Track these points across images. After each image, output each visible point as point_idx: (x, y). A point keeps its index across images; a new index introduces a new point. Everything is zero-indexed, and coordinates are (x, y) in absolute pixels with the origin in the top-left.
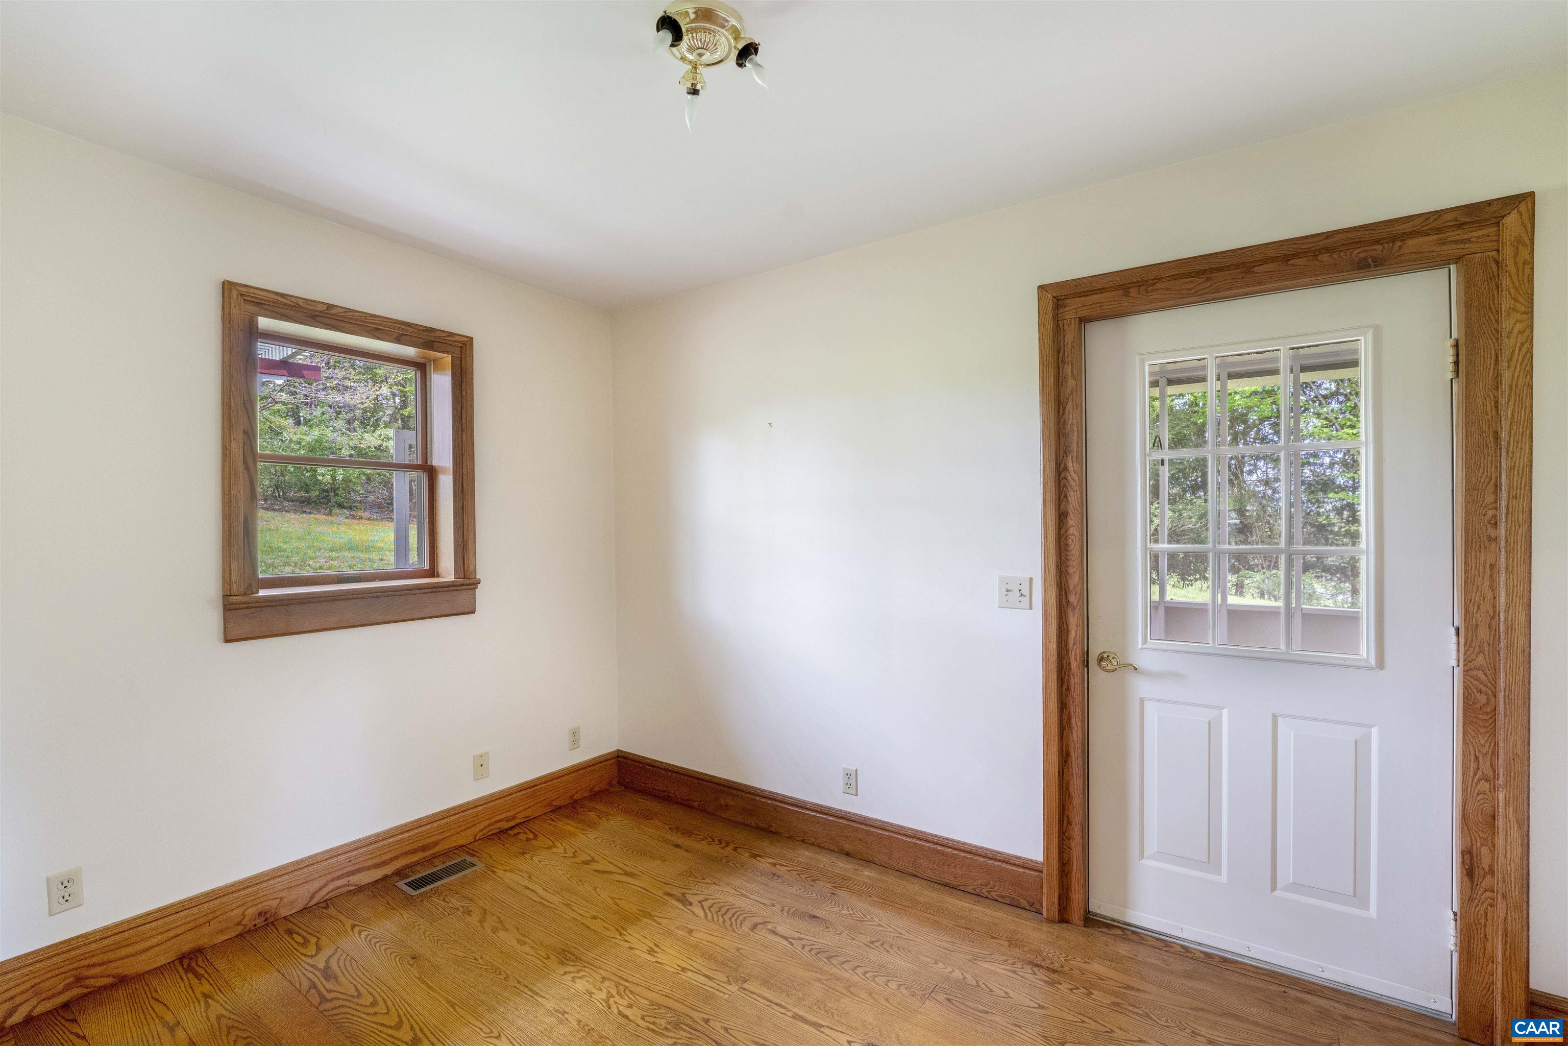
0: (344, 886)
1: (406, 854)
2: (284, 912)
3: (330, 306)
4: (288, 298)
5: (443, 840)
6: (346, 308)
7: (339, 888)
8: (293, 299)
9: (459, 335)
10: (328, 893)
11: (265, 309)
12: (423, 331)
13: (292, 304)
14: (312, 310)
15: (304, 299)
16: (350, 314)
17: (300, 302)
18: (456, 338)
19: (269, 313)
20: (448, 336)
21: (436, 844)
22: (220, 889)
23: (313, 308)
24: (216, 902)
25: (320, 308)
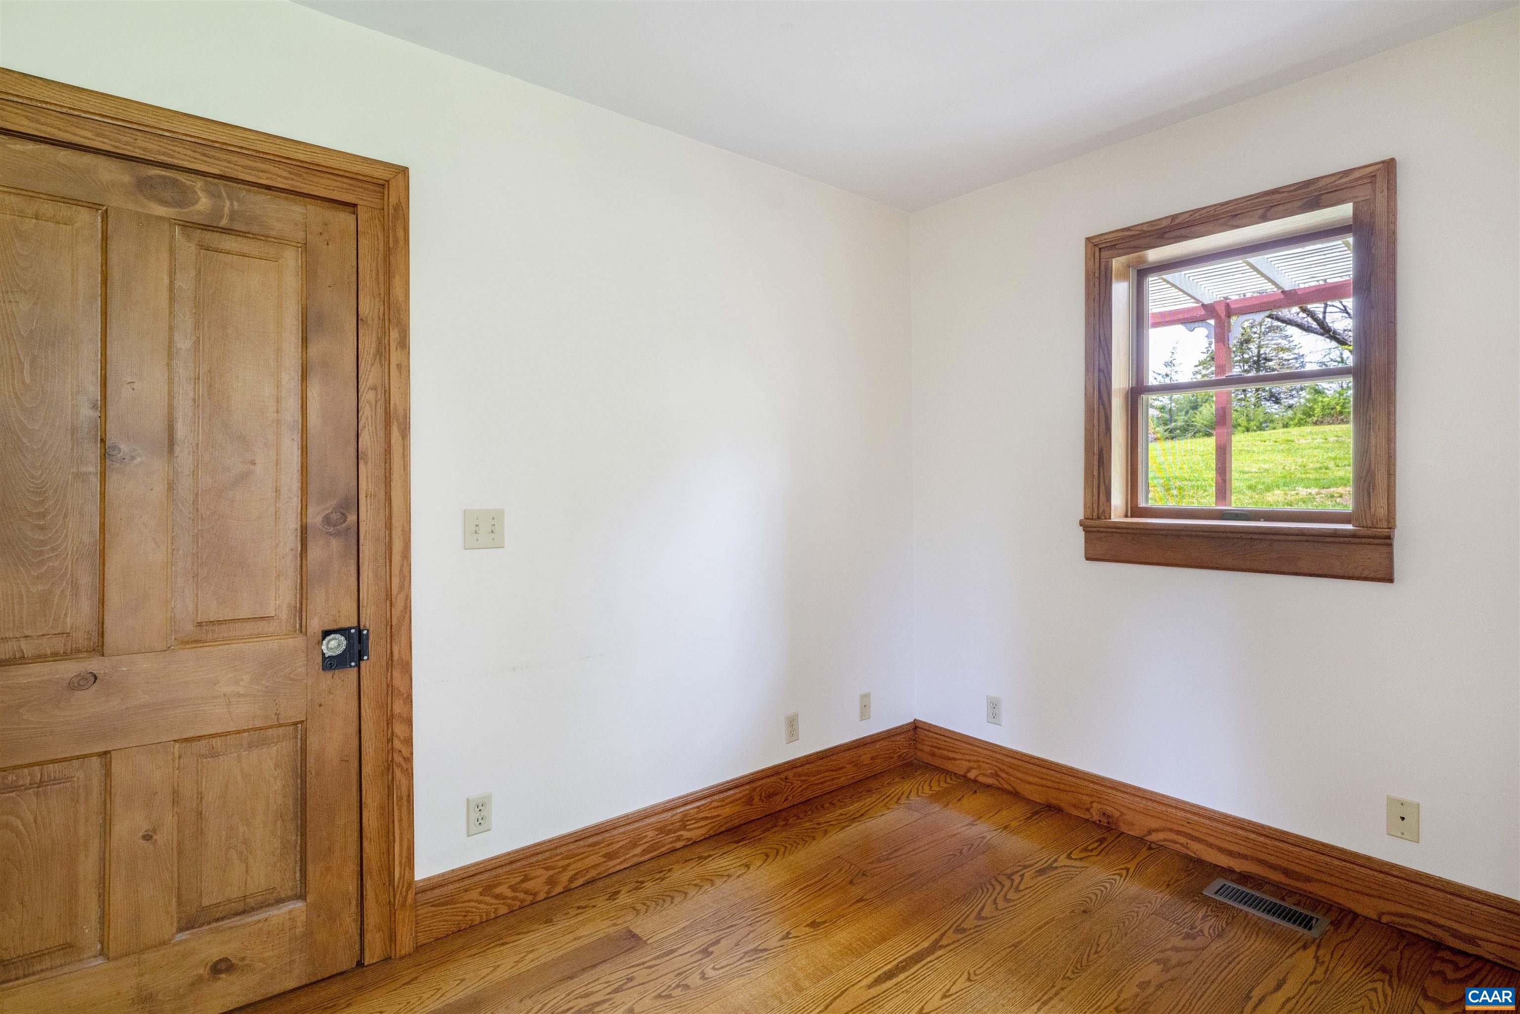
0: (1182, 844)
1: (1261, 862)
2: (1124, 828)
3: (1174, 217)
4: (1134, 228)
5: (1317, 880)
6: (1192, 211)
7: (1176, 843)
8: (1138, 228)
9: (1359, 168)
10: (1165, 840)
11: (1119, 249)
12: (1296, 190)
13: (1137, 233)
14: (1158, 230)
15: (1147, 223)
16: (1196, 215)
17: (1145, 228)
18: (1357, 175)
19: (1123, 251)
20: (1341, 178)
21: (1308, 880)
22: (1077, 771)
23: (1158, 227)
24: (1073, 780)
25: (1164, 223)
